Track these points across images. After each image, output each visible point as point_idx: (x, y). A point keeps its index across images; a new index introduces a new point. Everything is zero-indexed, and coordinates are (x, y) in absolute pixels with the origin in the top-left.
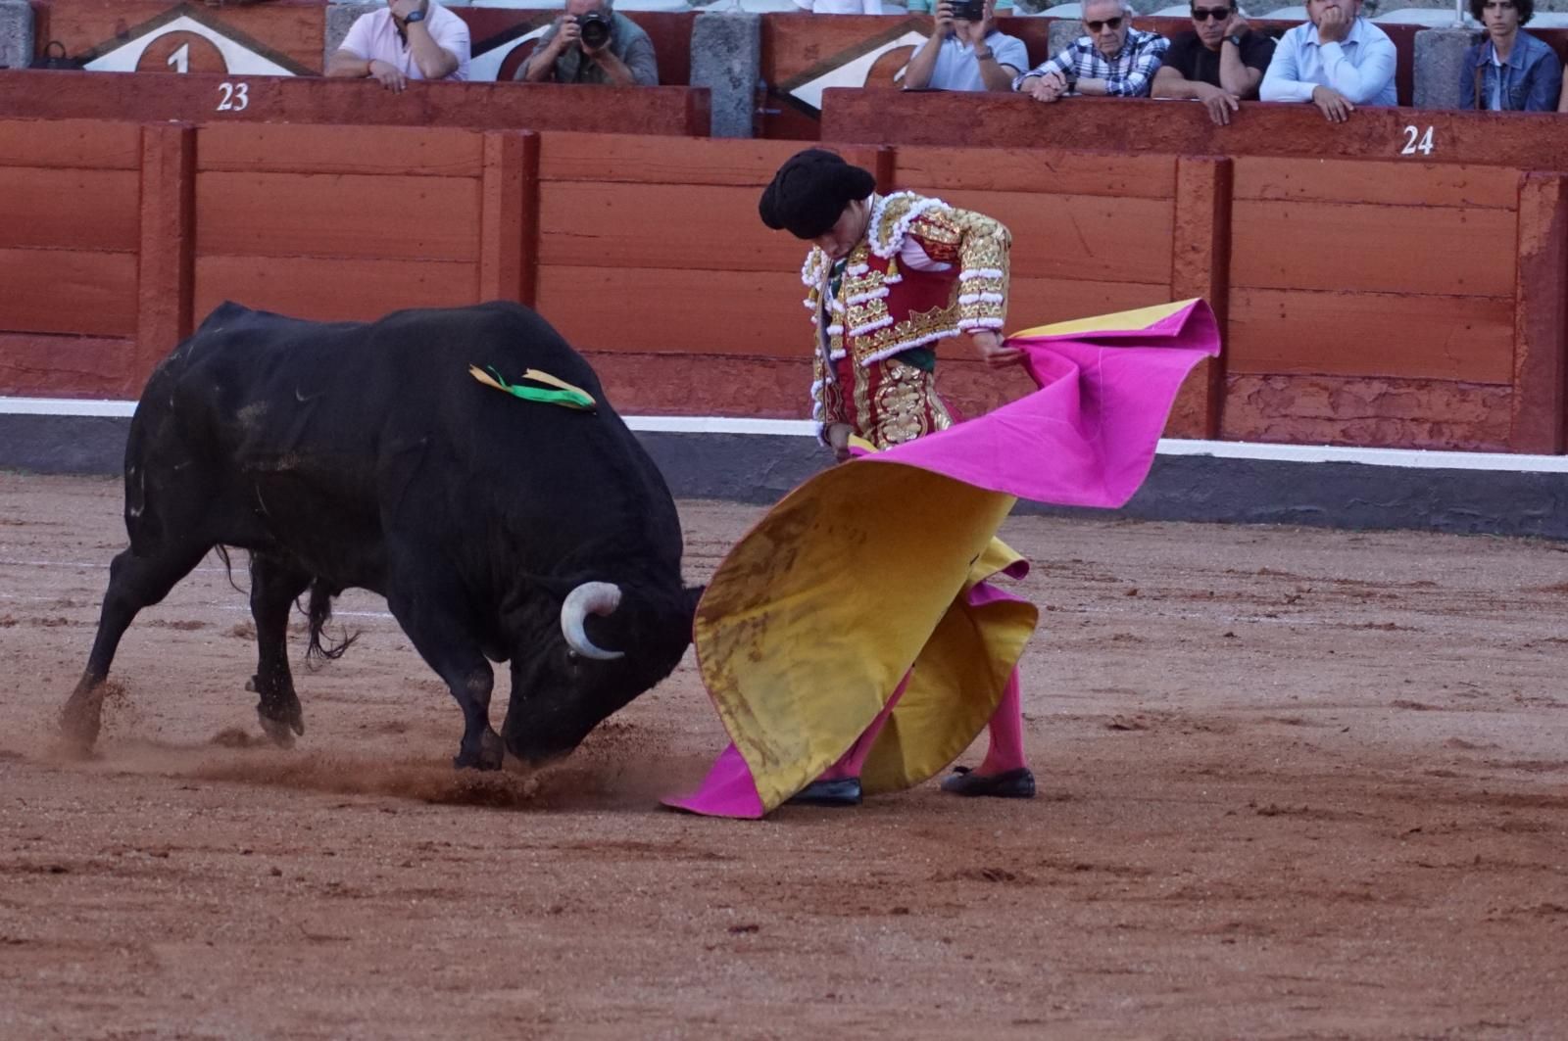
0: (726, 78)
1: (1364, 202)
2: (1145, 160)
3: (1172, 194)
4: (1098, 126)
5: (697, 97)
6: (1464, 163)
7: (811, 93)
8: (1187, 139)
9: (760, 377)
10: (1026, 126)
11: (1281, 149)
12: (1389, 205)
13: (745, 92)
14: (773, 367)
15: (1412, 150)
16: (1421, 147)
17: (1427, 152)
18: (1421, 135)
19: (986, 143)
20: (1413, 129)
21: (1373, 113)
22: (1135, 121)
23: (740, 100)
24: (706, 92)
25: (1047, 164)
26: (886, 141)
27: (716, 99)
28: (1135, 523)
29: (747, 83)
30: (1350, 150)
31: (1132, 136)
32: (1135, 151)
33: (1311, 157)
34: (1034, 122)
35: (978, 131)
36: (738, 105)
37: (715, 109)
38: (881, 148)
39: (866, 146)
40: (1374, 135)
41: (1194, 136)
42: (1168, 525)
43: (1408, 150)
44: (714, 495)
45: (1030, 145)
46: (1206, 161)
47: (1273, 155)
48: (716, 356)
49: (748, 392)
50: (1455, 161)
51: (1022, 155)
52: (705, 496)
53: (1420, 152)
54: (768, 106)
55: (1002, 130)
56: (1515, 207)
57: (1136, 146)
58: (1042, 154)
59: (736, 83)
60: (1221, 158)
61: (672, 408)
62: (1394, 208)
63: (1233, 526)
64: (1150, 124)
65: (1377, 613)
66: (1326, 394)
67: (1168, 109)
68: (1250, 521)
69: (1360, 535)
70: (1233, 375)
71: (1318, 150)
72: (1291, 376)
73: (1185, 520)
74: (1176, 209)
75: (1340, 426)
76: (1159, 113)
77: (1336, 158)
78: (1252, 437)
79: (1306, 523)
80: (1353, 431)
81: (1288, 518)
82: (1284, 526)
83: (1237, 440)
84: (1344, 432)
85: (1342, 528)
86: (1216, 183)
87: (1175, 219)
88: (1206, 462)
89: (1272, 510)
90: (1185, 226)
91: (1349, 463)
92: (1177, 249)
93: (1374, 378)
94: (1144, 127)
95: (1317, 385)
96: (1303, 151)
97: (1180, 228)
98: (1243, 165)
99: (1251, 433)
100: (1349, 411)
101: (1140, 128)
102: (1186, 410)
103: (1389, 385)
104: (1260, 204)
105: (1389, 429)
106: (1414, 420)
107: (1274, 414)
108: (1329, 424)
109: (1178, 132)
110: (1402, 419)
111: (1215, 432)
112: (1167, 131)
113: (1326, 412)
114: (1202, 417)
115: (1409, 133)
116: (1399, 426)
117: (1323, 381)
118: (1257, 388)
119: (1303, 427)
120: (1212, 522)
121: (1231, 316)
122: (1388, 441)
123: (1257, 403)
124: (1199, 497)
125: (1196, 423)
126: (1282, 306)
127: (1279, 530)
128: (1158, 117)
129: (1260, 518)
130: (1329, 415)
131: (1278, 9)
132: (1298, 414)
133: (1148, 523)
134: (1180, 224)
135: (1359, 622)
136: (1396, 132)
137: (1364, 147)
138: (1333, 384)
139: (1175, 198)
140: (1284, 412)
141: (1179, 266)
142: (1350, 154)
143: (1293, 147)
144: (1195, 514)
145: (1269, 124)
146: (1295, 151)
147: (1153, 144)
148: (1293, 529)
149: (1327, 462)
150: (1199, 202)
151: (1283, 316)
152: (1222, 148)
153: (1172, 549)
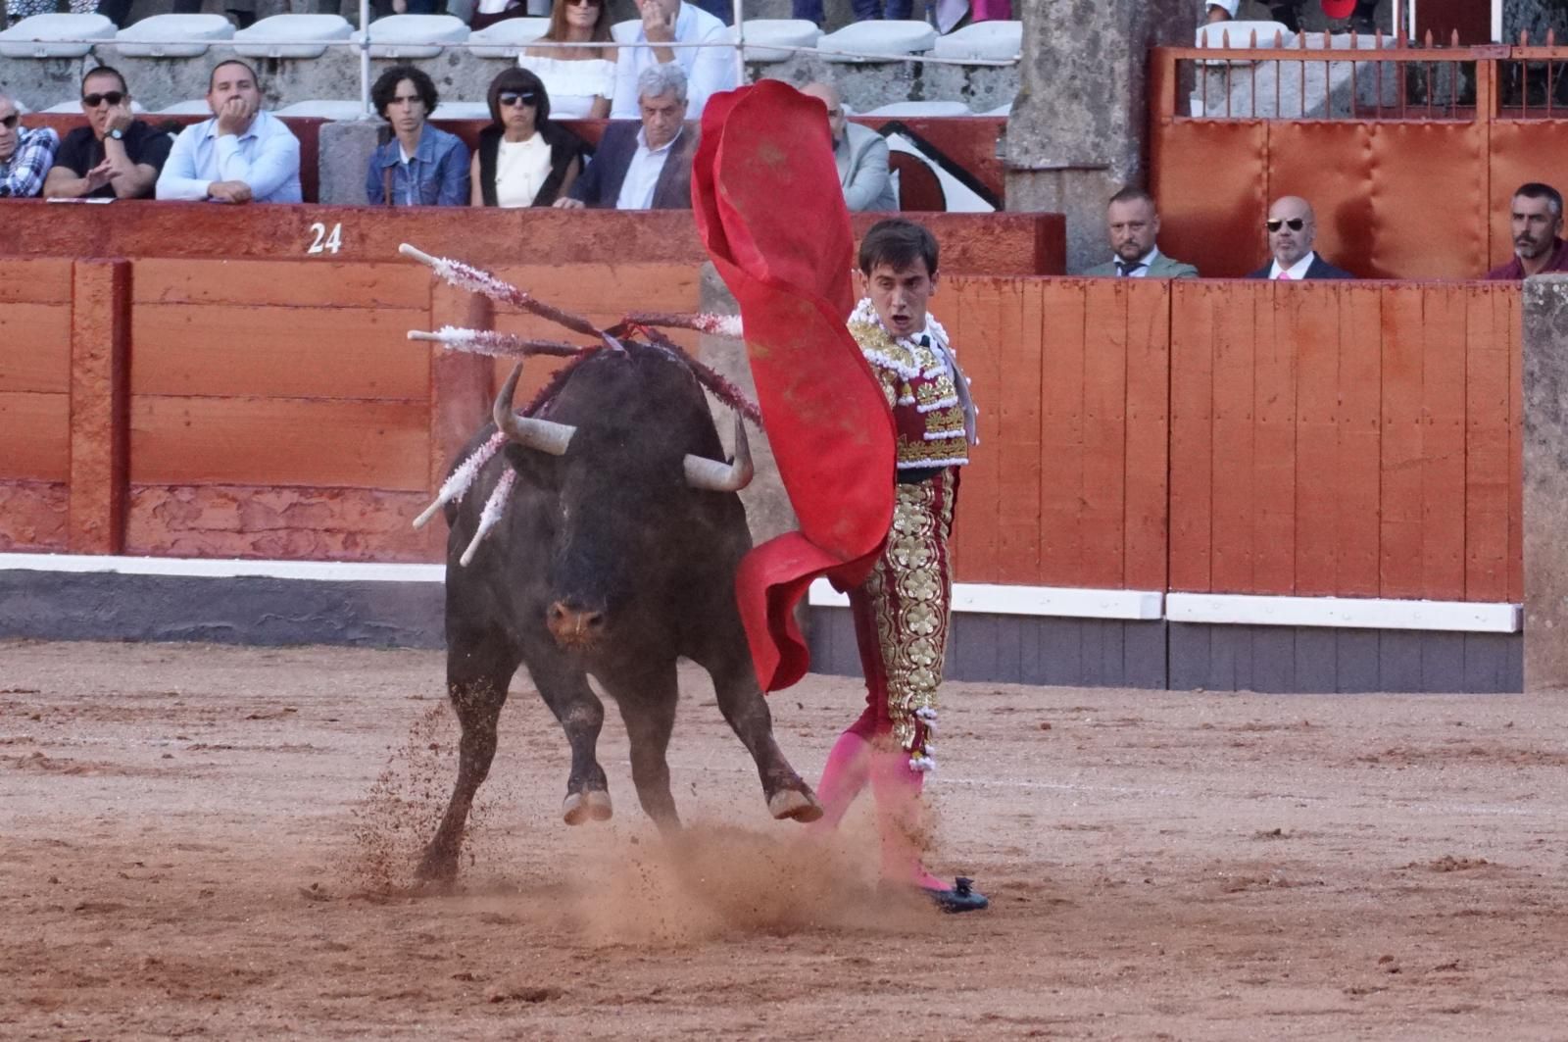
1: (270, 304)
2: (37, 263)
3: (69, 299)
6: (374, 262)
8: (83, 241)
11: (181, 249)
12: (297, 307)
15: (319, 249)
16: (328, 245)
17: (335, 250)
18: (328, 233)
20: (319, 227)
21: (277, 211)
22: (27, 223)
28: (37, 643)
30: (254, 250)
31: (26, 238)
32: (30, 256)
33: (213, 258)
40: (279, 233)
41: (90, 237)
42: (72, 645)
43: (315, 249)
46: (103, 265)
47: (176, 257)
50: (362, 260)
53: (327, 251)
56: (427, 307)
57: (30, 250)
60: (120, 261)
62: (301, 310)
63: (140, 645)
64: (44, 226)
65: (292, 732)
66: (235, 505)
67: (62, 210)
68: (157, 639)
69: (273, 652)
70: (137, 487)
71: (221, 250)
72: (198, 487)
73: (87, 639)
74: (73, 313)
75: (250, 538)
76: (54, 214)
77: (238, 258)
78: (160, 552)
79: (216, 640)
80: (263, 543)
81: (198, 635)
82: (195, 644)
83: (143, 555)
84: (254, 545)
85: (255, 645)
86: (115, 288)
87: (73, 325)
88: (110, 579)
89: (181, 627)
90: (84, 332)
91: (260, 577)
92: (75, 356)
93: (285, 487)
94: (38, 229)
95: (226, 496)
96: (206, 251)
97: (78, 334)
98: (142, 267)
99: (156, 548)
100: (259, 523)
101: (33, 230)
102: (87, 526)
103: (301, 495)
104: (161, 309)
105: (302, 541)
106: (327, 530)
107: (181, 528)
108: (237, 537)
109: (74, 234)
110: (314, 530)
111: (119, 547)
112: (63, 233)
113: (235, 523)
114: (106, 532)
115: (316, 230)
116: (312, 538)
117: (231, 491)
118: (163, 501)
119: (211, 540)
120: (118, 641)
121: (133, 426)
122: (301, 553)
123: (163, 516)
124: (103, 616)
125: (99, 538)
126: (187, 413)
127: (189, 649)
128: (52, 218)
129: (168, 636)
130: (239, 527)
131: (176, 102)
132: (207, 527)
133: (52, 643)
134: (78, 330)
135: (274, 743)
136: (302, 230)
137: (268, 246)
138: (242, 495)
139: (72, 303)
140: (191, 525)
141: (77, 373)
142: (253, 254)
143: (195, 248)
144: (100, 633)
145: (168, 224)
146: (197, 252)
147: (49, 246)
148: (204, 647)
149: (238, 577)
150: (98, 307)
151: (188, 424)
152: (120, 249)
153: (76, 670)
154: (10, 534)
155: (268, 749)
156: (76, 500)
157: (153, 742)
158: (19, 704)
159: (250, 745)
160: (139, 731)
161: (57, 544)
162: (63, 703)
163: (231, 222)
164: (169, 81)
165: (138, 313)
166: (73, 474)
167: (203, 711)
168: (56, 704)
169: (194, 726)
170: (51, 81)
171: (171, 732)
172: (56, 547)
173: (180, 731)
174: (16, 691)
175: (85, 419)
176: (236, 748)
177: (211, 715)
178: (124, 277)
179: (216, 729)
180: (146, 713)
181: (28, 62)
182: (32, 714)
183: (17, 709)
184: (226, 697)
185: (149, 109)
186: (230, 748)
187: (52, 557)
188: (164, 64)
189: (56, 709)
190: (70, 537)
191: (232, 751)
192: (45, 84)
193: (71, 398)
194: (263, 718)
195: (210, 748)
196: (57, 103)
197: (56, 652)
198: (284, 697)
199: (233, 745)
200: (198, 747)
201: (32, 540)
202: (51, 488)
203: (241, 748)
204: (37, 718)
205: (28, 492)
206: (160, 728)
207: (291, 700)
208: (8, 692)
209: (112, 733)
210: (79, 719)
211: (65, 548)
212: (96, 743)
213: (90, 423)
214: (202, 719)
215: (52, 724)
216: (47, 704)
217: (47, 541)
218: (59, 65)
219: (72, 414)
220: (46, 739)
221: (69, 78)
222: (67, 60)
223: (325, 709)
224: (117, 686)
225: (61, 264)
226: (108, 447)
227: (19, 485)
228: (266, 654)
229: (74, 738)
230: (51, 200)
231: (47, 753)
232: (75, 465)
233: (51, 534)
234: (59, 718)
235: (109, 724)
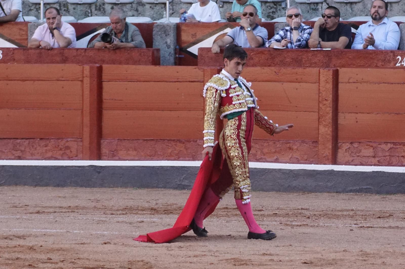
0: (165, 45)
1: (383, 83)
2: (308, 70)
3: (318, 81)
4: (292, 59)
5: (155, 52)
7: (194, 50)
8: (322, 63)
9: (180, 147)
10: (267, 59)
11: (355, 65)
12: (392, 84)
13: (172, 50)
14: (184, 143)
15: (399, 65)
16: (402, 63)
18: (402, 59)
19: (254, 65)
21: (386, 52)
22: (304, 57)
23: (170, 53)
24: (158, 50)
25: (275, 72)
26: (220, 65)
27: (162, 52)
28: (308, 193)
29: (172, 47)
30: (378, 65)
31: (304, 62)
32: (305, 67)
33: (365, 68)
34: (271, 58)
35: (252, 61)
36: (169, 54)
37: (162, 56)
38: (218, 68)
39: (213, 68)
40: (386, 59)
41: (325, 61)
42: (319, 194)
43: (398, 65)
44: (165, 187)
45: (269, 66)
46: (329, 70)
47: (352, 67)
48: (164, 140)
49: (176, 152)
51: (267, 70)
52: (161, 188)
53: (402, 65)
54: (180, 54)
55: (260, 61)
57: (305, 65)
58: (273, 68)
59: (169, 47)
60: (335, 69)
61: (150, 158)
62: (394, 85)
63: (341, 194)
64: (310, 58)
65: (392, 222)
66: (372, 148)
67: (316, 53)
68: (347, 192)
69: (385, 196)
70: (340, 142)
71: (367, 65)
72: (360, 143)
73: (325, 192)
74: (319, 86)
75: (377, 159)
76: (313, 54)
77: (373, 68)
78: (347, 163)
79: (366, 192)
80: (381, 161)
81: (359, 191)
82: (359, 194)
83: (342, 165)
84: (379, 161)
85: (379, 194)
86: (333, 78)
87: (319, 89)
88: (331, 172)
89: (355, 188)
90: (323, 92)
91: (380, 172)
92: (320, 100)
93: (388, 143)
94: (308, 58)
95: (369, 145)
96: (362, 66)
97: (321, 93)
98: (342, 71)
99: (347, 162)
100: (380, 154)
101: (306, 59)
102: (325, 155)
103: (394, 145)
104: (347, 84)
105: (394, 160)
106: (402, 156)
107: (355, 156)
108: (373, 159)
109: (320, 60)
110: (398, 156)
111: (335, 162)
113: (372, 154)
114: (330, 157)
115: (399, 59)
116: (397, 159)
117: (371, 144)
118: (349, 147)
119: (364, 160)
120: (334, 192)
121: (339, 122)
122: (394, 164)
123: (349, 152)
124: (329, 184)
125: (328, 159)
126: (356, 118)
127: (357, 195)
128: (312, 55)
129: (351, 191)
130: (373, 155)
131: (353, 17)
132: (363, 155)
133: (313, 193)
134: (321, 91)
135: (386, 226)
136: (394, 59)
137: (383, 64)
138: (374, 145)
139: (319, 83)
140: (358, 155)
141: (321, 106)
142: (378, 66)
143: (359, 65)
144: (328, 190)
145: (350, 57)
146: (359, 66)
147: (311, 65)
148: (362, 195)
149: (373, 172)
150: (327, 84)
151: (357, 122)
152: (334, 65)
153: (321, 202)
154: (299, 158)
155: (384, 228)
156: (320, 147)
157: (347, 226)
158: (303, 213)
159: (378, 226)
160: (342, 222)
161: (315, 161)
162: (317, 213)
163: (371, 56)
164: (350, 10)
165: (340, 85)
166: (319, 138)
167: (362, 215)
168: (316, 213)
169: (360, 220)
170: (312, 10)
171: (352, 222)
172: (314, 162)
173: (355, 222)
174: (302, 209)
175: (323, 121)
176: (374, 227)
177: (365, 217)
178: (336, 74)
179: (367, 221)
180: (344, 216)
181: (304, 5)
182: (307, 217)
183: (302, 214)
184: (370, 211)
185: (344, 19)
186: (372, 227)
187: (313, 165)
188: (349, 5)
189: (315, 215)
190: (319, 159)
191: (373, 228)
192: (310, 11)
193: (319, 113)
194: (382, 218)
195: (365, 227)
196: (314, 17)
197: (314, 196)
198: (389, 211)
199: (373, 226)
200: (361, 227)
201: (306, 160)
202: (312, 143)
203: (376, 227)
204: (309, 218)
205: (305, 144)
206: (349, 221)
207: (391, 212)
208: (299, 209)
209: (333, 223)
210: (322, 218)
211: (317, 162)
212: (328, 226)
213: (325, 122)
214: (362, 218)
215: (314, 220)
216: (312, 213)
217: (311, 160)
218: (314, 5)
219: (319, 118)
221: (318, 10)
222: (317, 3)
223: (402, 215)
224: (334, 207)
225: (316, 70)
226: (331, 130)
227: (302, 142)
228: (382, 197)
229: (321, 224)
230: (312, 49)
232: (320, 136)
233: (312, 158)
234: (316, 218)
235: (332, 220)
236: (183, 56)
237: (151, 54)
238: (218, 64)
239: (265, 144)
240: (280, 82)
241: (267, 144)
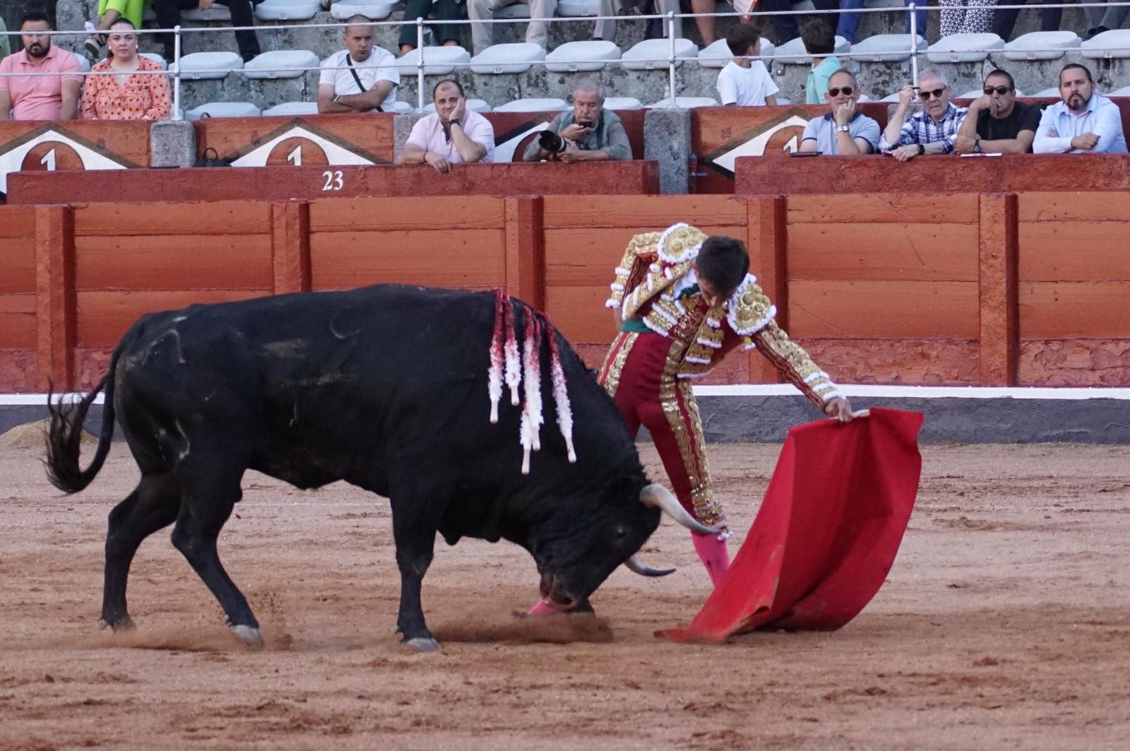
0: (669, 153)
1: (1108, 220)
2: (957, 197)
3: (977, 220)
4: (924, 175)
5: (649, 167)
7: (727, 161)
8: (985, 182)
10: (875, 178)
11: (1050, 185)
13: (682, 163)
19: (848, 190)
22: (948, 171)
23: (679, 168)
24: (655, 164)
25: (890, 203)
26: (780, 192)
27: (663, 169)
28: (962, 445)
29: (683, 157)
30: (1097, 185)
31: (948, 180)
32: (951, 192)
33: (1071, 190)
35: (843, 182)
36: (678, 171)
37: (662, 175)
38: (777, 197)
39: (766, 196)
40: (1113, 173)
41: (990, 179)
42: (984, 446)
45: (879, 190)
46: (999, 197)
47: (1044, 190)
51: (874, 197)
54: (698, 171)
55: (859, 181)
57: (951, 188)
58: (886, 195)
59: (676, 156)
60: (1010, 194)
63: (1028, 445)
64: (959, 172)
66: (1088, 352)
67: (971, 162)
68: (1040, 441)
69: (1116, 448)
70: (1024, 342)
71: (1075, 185)
72: (1063, 341)
73: (995, 442)
74: (979, 229)
75: (1099, 373)
76: (966, 165)
77: (1087, 190)
78: (1040, 384)
79: (1078, 441)
80: (1108, 377)
81: (1064, 438)
82: (1064, 444)
83: (1029, 386)
84: (1102, 378)
85: (1104, 443)
86: (1007, 212)
87: (980, 237)
88: (1008, 402)
89: (1055, 433)
90: (987, 241)
91: (1106, 399)
92: (981, 258)
93: (1120, 339)
94: (956, 175)
95: (1082, 346)
96: (1065, 186)
97: (983, 242)
98: (1024, 198)
99: (1037, 381)
100: (1104, 363)
101: (953, 175)
102: (992, 368)
104: (1036, 224)
107: (1053, 368)
108: (1090, 373)
109: (979, 177)
111: (1013, 381)
112: (971, 177)
113: (1088, 364)
114: (1004, 371)
117: (1086, 343)
118: (1041, 350)
119: (1073, 376)
120: (1014, 443)
121: (1020, 301)
123: (1041, 360)
124: (1004, 426)
125: (1000, 377)
126: (1055, 293)
127: (1060, 447)
128: (965, 167)
129: (1046, 439)
130: (1091, 367)
131: (1045, 89)
132: (1070, 367)
133: (971, 445)
134: (983, 239)
135: (1117, 507)
137: (1107, 182)
138: (1093, 345)
139: (979, 222)
140: (1060, 366)
141: (983, 268)
142: (1097, 187)
143: (1058, 184)
144: (1002, 438)
145: (1041, 169)
146: (1059, 187)
147: (963, 185)
148: (1070, 445)
149: (1091, 399)
150: (996, 224)
151: (1057, 300)
152: (1010, 186)
153: (987, 462)
154: (942, 375)
155: (1113, 511)
156: (985, 351)
157: (1038, 509)
158: (950, 485)
159: (1102, 509)
160: (1029, 501)
161: (973, 380)
162: (979, 484)
163: (1082, 166)
164: (1040, 76)
165: (1022, 228)
166: (982, 334)
167: (1070, 487)
168: (975, 484)
169: (1065, 497)
170: (962, 77)
171: (1050, 501)
172: (972, 382)
173: (1056, 501)
174: (948, 477)
175: (989, 299)
176: (1092, 511)
177: (1076, 490)
178: (1013, 205)
179: (1079, 499)
180: (1033, 489)
181: (948, 66)
182: (959, 492)
183: (949, 489)
184: (1085, 478)
185: (1027, 94)
186: (1088, 511)
187: (970, 389)
188: (1036, 65)
189: (975, 488)
190: (981, 375)
191: (1089, 513)
192: (959, 79)
193: (980, 284)
194: (1110, 491)
195: (1075, 512)
196: (968, 91)
197: (974, 451)
198: (1123, 477)
199: (1090, 509)
200: (1067, 511)
202: (968, 344)
203: (1096, 511)
204: (962, 494)
205: (953, 347)
206: (1042, 499)
208: (942, 478)
209: (1011, 504)
210: (989, 495)
211: (978, 383)
212: (1001, 510)
213: (993, 301)
214: (1070, 493)
215: (972, 498)
216: (968, 485)
217: (966, 379)
218: (967, 67)
219: (980, 295)
220: (968, 507)
221: (974, 75)
222: (973, 63)
224: (1014, 473)
226: (1005, 316)
227: (947, 342)
228: (1111, 449)
229: (987, 507)
231: (969, 517)
232: (983, 328)
233: (969, 374)
234: (976, 494)
235: (1009, 497)
236: (705, 174)
237: (640, 172)
238: (776, 189)
239: (874, 348)
240: (902, 221)
241: (877, 348)
